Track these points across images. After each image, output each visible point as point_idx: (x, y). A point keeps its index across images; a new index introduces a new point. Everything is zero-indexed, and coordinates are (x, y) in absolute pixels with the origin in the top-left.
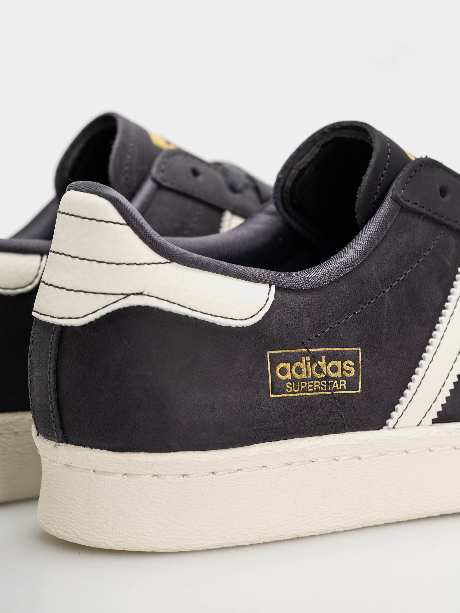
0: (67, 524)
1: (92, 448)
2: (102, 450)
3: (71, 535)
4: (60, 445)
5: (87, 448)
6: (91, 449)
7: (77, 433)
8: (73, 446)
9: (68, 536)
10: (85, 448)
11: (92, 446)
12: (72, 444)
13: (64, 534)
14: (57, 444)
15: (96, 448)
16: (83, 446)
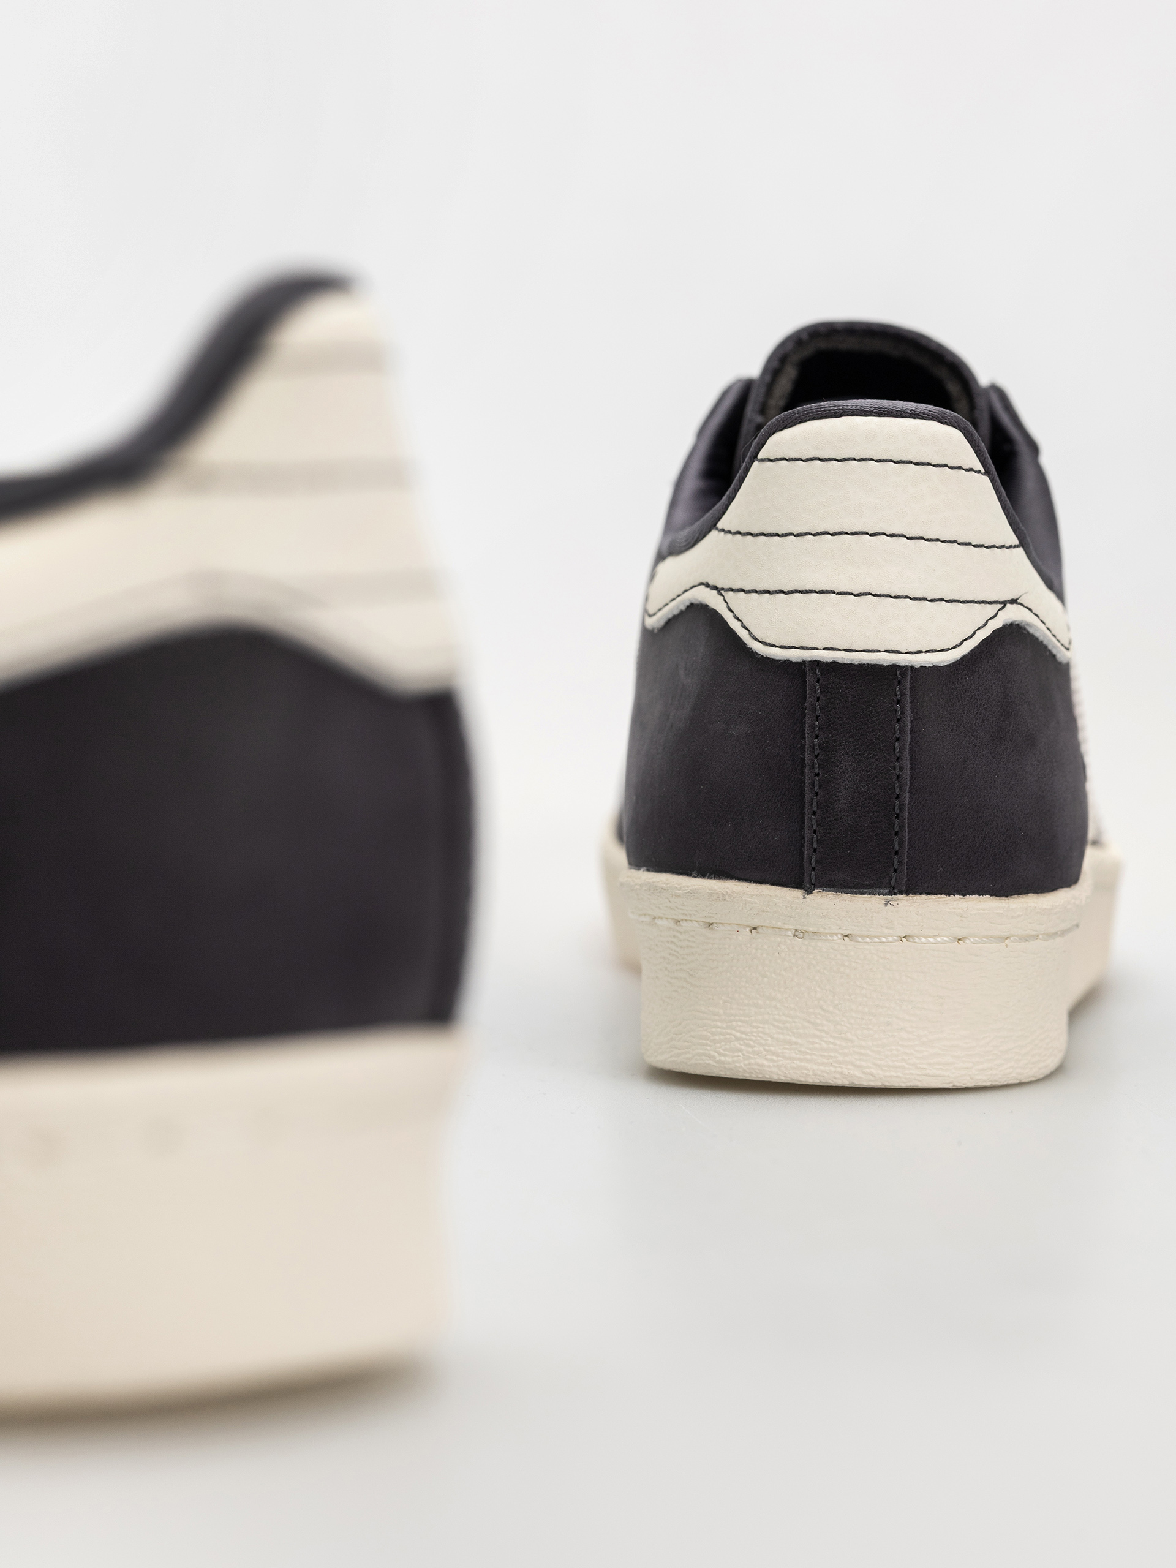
0: (895, 1052)
1: (964, 895)
2: (981, 896)
3: (907, 1072)
4: (898, 899)
5: (954, 895)
6: (962, 897)
7: (941, 869)
8: (924, 896)
9: (900, 1074)
10: (949, 898)
11: (964, 892)
12: (921, 894)
13: (888, 1074)
14: (889, 897)
15: (972, 893)
16: (946, 894)
